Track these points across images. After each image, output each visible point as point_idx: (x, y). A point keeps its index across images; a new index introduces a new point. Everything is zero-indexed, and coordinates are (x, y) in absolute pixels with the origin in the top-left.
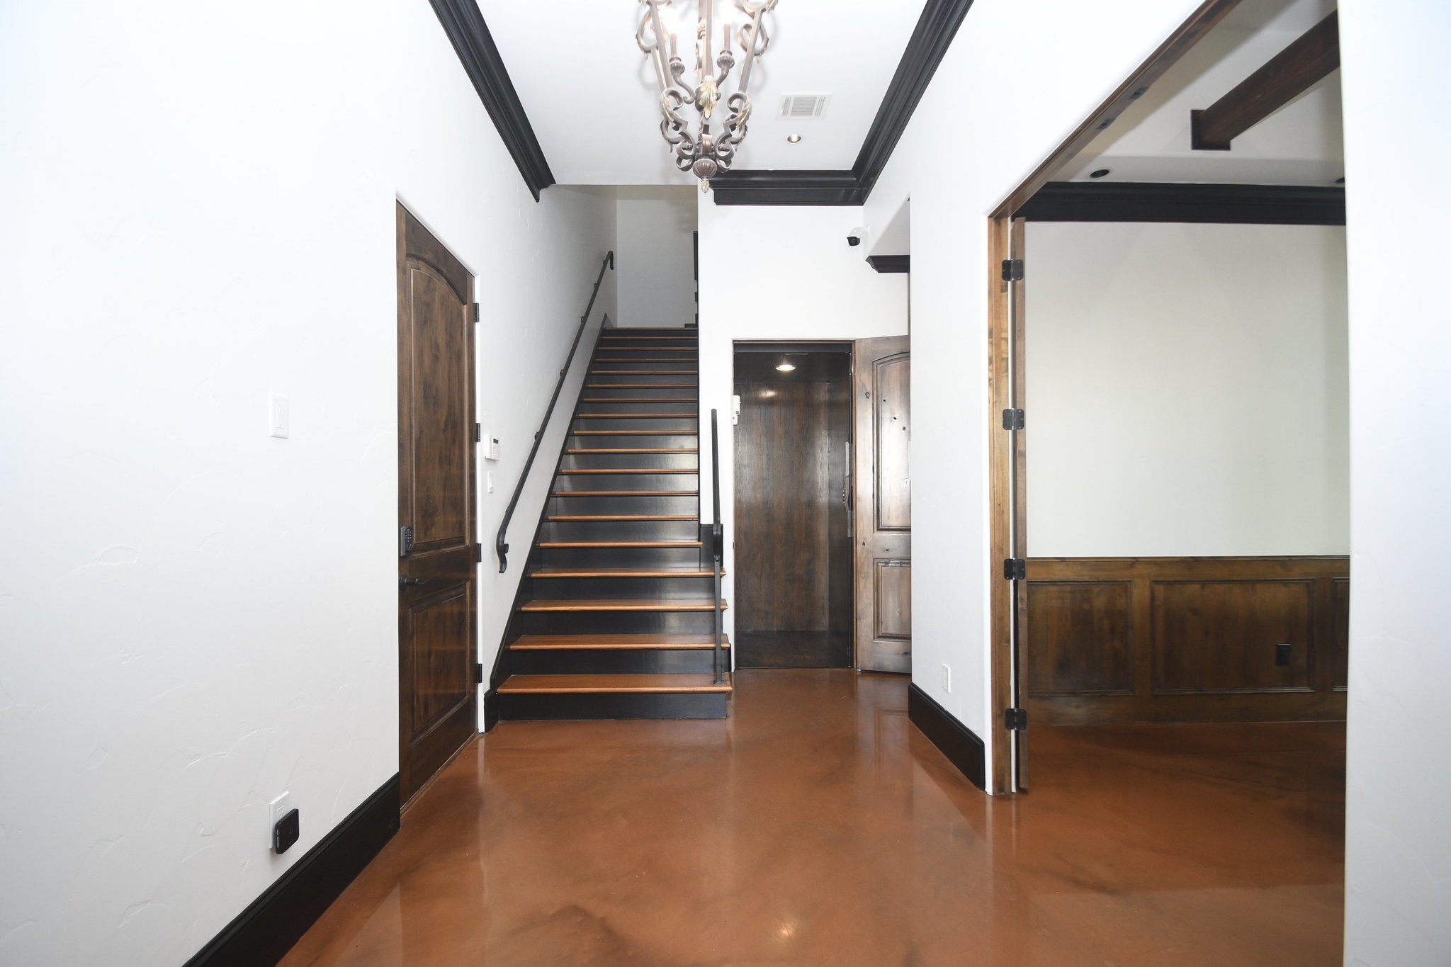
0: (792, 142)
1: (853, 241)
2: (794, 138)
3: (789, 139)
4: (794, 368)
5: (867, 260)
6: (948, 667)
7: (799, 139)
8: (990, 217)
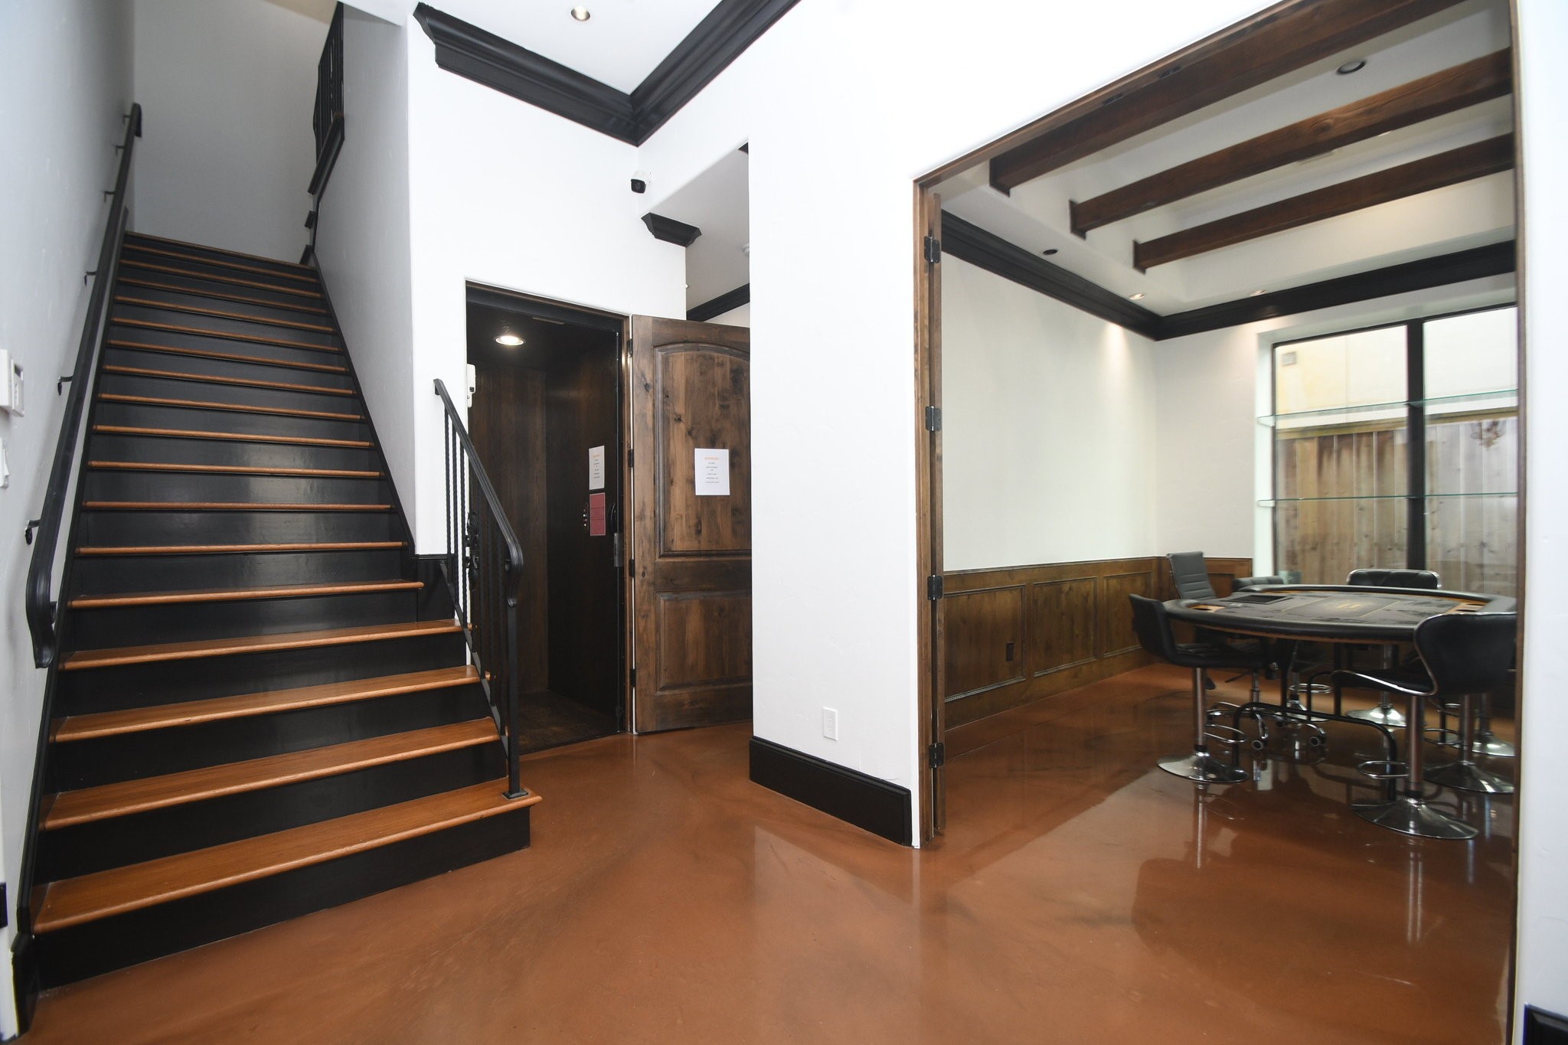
0: (579, 20)
1: (638, 186)
2: (581, 15)
3: (573, 13)
4: (522, 342)
5: (643, 218)
6: (833, 710)
7: (588, 16)
8: (916, 181)
